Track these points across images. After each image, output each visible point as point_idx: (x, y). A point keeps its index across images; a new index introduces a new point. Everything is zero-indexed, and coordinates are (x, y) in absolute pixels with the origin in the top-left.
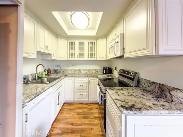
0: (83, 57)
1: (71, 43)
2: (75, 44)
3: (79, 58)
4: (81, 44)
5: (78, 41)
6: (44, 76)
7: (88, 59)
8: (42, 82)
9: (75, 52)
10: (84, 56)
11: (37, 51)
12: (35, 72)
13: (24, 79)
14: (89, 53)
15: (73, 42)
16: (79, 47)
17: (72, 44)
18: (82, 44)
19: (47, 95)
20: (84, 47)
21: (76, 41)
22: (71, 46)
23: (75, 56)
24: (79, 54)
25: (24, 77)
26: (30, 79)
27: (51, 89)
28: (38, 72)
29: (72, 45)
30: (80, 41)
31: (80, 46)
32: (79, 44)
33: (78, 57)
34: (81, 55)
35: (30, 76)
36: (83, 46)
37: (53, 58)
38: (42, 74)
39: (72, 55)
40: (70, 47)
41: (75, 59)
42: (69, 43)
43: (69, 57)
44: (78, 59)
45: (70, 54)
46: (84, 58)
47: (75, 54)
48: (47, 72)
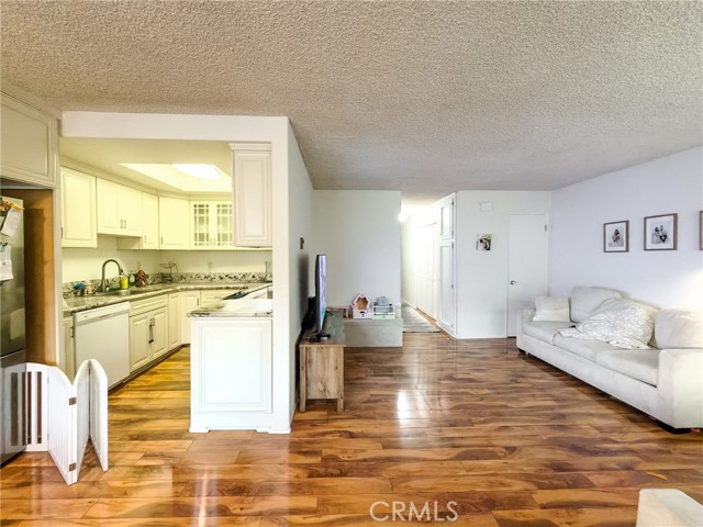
0: (229, 242)
1: (197, 208)
2: (207, 211)
3: (219, 244)
4: (224, 210)
6: (125, 286)
8: (116, 294)
9: (207, 230)
11: (100, 235)
12: (100, 278)
15: (203, 206)
17: (201, 209)
19: (117, 314)
20: (230, 218)
21: (210, 204)
22: (198, 215)
23: (208, 240)
24: (219, 235)
25: (75, 284)
26: (88, 288)
27: (125, 306)
29: (201, 211)
30: (221, 203)
31: (221, 215)
32: (218, 211)
33: (217, 242)
34: (224, 238)
35: (88, 283)
37: (146, 247)
38: (120, 283)
39: (201, 237)
40: (195, 217)
41: (210, 248)
42: (193, 208)
43: (193, 242)
44: (217, 248)
45: (196, 234)
46: (231, 245)
47: (208, 235)
48: (133, 279)
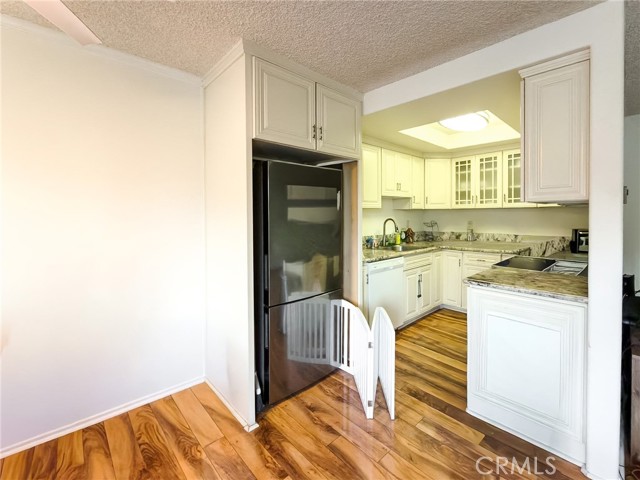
0: (493, 199)
1: (459, 165)
2: (469, 167)
3: (482, 202)
4: (488, 163)
5: (478, 158)
6: (399, 242)
7: (507, 205)
8: (394, 249)
9: (469, 187)
10: (496, 197)
11: (383, 197)
12: (382, 234)
13: (368, 241)
14: (513, 187)
15: (464, 162)
16: (481, 173)
17: (463, 167)
18: (488, 165)
19: (395, 268)
20: (495, 172)
21: (472, 159)
22: (459, 173)
23: (469, 198)
24: (481, 192)
26: (375, 242)
27: (401, 260)
28: (387, 233)
30: (484, 157)
31: (484, 170)
32: (482, 165)
33: (479, 200)
34: (488, 194)
35: (375, 238)
36: (493, 169)
37: (414, 206)
38: (395, 239)
39: (463, 195)
40: (457, 175)
41: (472, 206)
42: (454, 166)
43: (454, 200)
44: (479, 206)
45: (457, 193)
46: (495, 202)
47: (469, 192)
48: (404, 236)
